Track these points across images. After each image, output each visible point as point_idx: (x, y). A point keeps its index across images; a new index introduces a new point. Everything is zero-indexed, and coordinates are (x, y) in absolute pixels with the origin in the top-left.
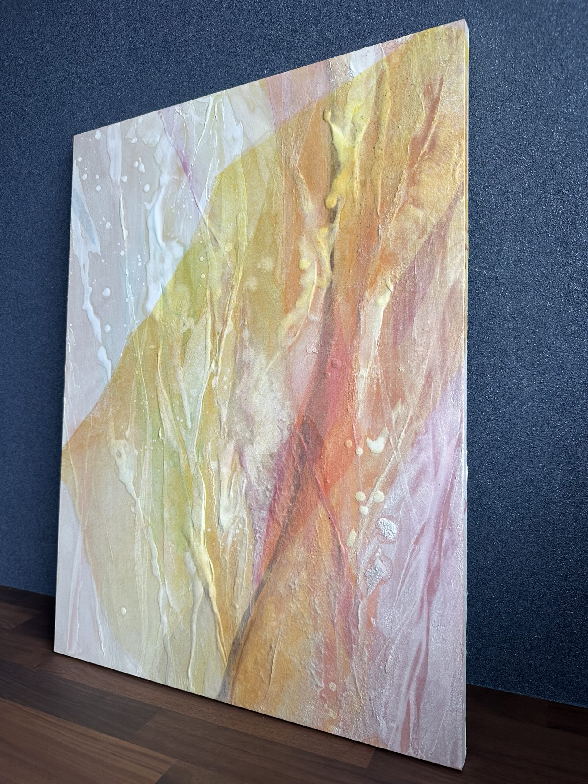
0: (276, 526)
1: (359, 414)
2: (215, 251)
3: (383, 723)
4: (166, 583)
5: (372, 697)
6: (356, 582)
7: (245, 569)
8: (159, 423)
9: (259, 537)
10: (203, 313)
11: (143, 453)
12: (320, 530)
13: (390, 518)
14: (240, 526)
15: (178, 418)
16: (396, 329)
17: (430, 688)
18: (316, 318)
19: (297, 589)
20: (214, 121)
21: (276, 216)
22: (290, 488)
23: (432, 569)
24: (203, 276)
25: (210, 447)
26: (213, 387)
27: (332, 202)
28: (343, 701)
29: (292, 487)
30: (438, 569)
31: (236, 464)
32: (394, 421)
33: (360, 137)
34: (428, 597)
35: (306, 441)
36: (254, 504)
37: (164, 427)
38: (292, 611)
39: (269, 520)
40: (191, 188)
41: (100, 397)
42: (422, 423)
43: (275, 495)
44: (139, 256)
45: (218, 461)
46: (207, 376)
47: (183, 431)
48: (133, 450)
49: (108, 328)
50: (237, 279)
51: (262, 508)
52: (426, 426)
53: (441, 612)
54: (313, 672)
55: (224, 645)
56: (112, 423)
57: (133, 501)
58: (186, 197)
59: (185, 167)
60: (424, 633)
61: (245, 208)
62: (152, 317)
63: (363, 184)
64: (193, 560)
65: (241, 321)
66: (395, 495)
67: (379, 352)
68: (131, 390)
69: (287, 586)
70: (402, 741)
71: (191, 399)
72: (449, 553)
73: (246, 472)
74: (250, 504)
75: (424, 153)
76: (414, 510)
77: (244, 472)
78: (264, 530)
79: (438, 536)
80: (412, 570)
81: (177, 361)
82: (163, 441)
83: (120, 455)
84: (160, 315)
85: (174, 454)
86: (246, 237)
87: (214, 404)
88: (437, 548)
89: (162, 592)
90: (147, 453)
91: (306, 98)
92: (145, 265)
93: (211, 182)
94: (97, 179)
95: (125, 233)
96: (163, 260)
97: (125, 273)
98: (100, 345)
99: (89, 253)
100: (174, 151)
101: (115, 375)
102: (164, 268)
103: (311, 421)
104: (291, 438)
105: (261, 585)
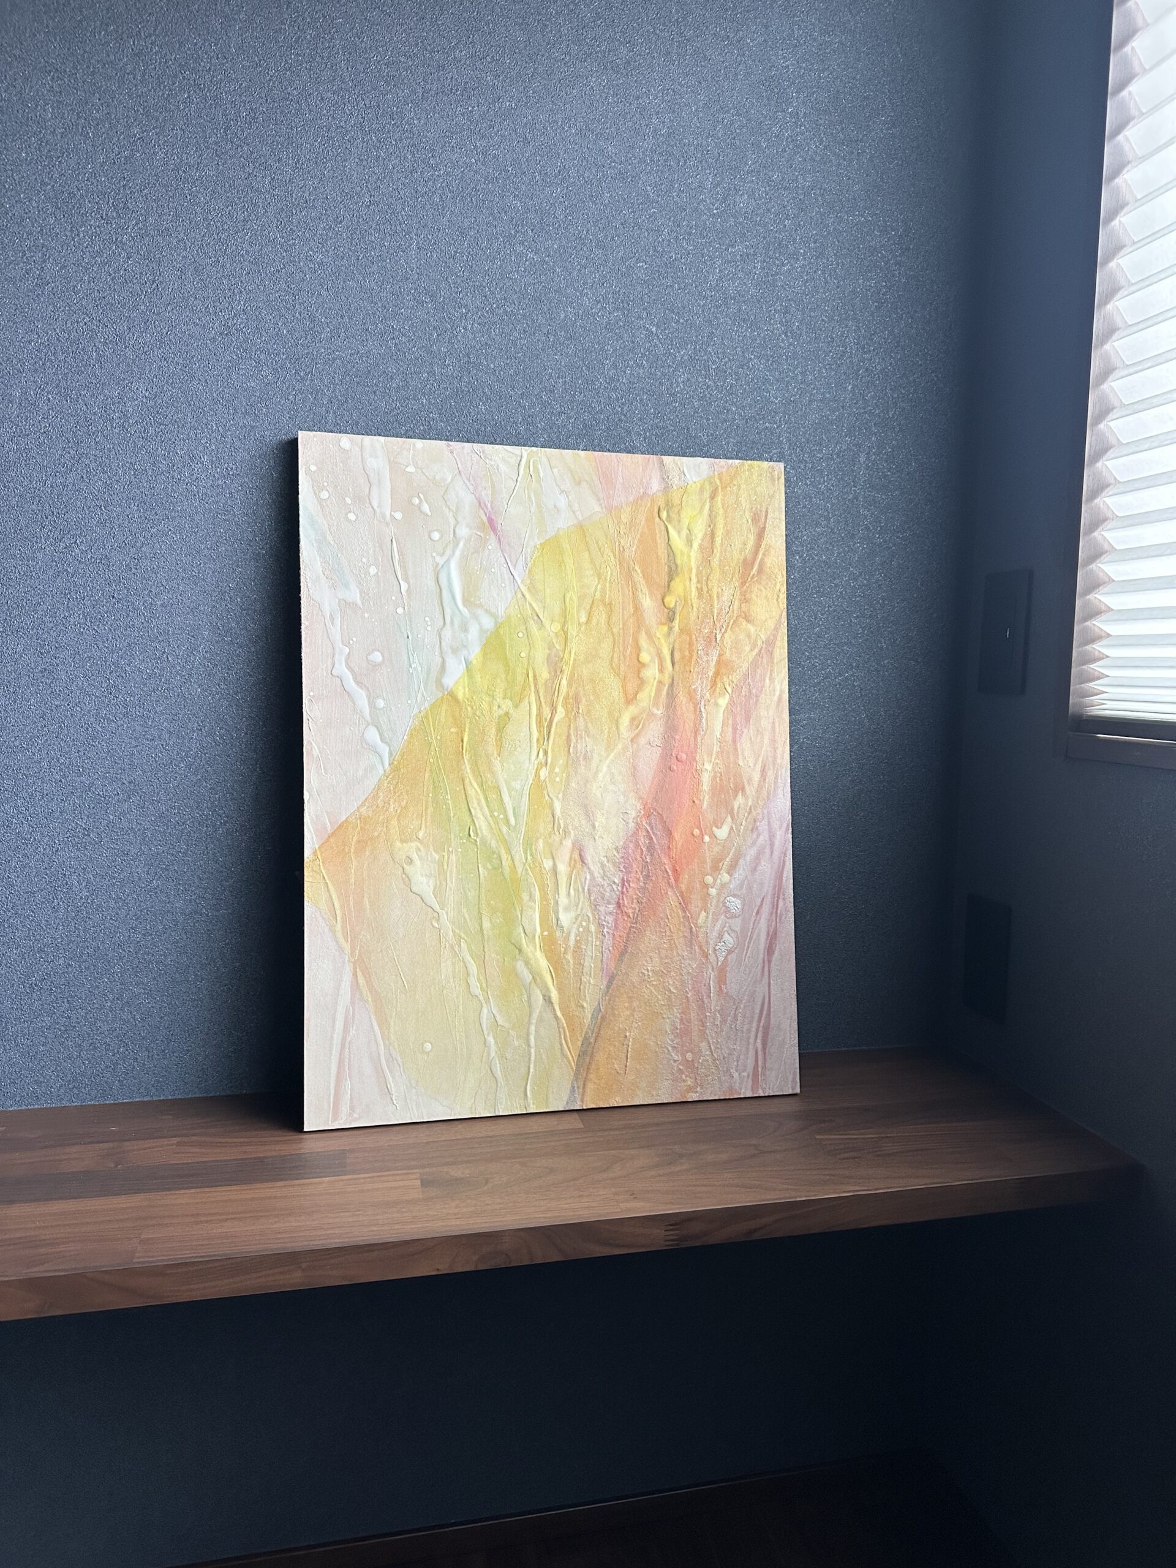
0: (626, 919)
1: (705, 806)
2: (539, 628)
3: (736, 1075)
4: (491, 1000)
6: (707, 957)
7: (592, 965)
8: (469, 821)
9: (607, 932)
10: (525, 697)
11: (446, 857)
12: (671, 915)
13: (734, 896)
14: (584, 924)
15: (496, 814)
16: (735, 729)
17: (772, 1033)
18: (659, 712)
19: (650, 974)
20: (530, 481)
21: (610, 604)
22: (639, 880)
23: (771, 933)
24: (523, 654)
25: (541, 843)
26: (542, 778)
27: (671, 601)
28: (699, 1066)
29: (641, 878)
30: (775, 933)
31: (575, 860)
32: (736, 810)
33: (696, 545)
34: (768, 957)
35: (653, 833)
36: (599, 899)
37: (477, 824)
38: (646, 996)
39: (616, 913)
40: (502, 551)
41: (371, 790)
42: (759, 811)
43: (623, 888)
44: (427, 619)
45: (553, 859)
46: (534, 767)
47: (505, 829)
48: (431, 854)
49: (381, 703)
50: (567, 663)
51: (609, 903)
52: (763, 814)
53: (779, 968)
54: (670, 1049)
55: (571, 1049)
56: (394, 822)
57: (436, 915)
58: (494, 559)
59: (492, 524)
60: (767, 989)
61: (574, 588)
62: (452, 695)
63: (700, 591)
64: (528, 968)
65: (574, 709)
66: (740, 874)
67: (720, 748)
68: (423, 782)
69: (640, 974)
70: (753, 1085)
71: (513, 792)
72: (783, 918)
73: (589, 868)
74: (595, 900)
75: (754, 575)
76: (755, 886)
77: (585, 868)
78: (612, 924)
79: (775, 906)
80: (754, 937)
81: (492, 749)
82: (476, 841)
83: (410, 861)
84: (464, 693)
85: (493, 855)
86: (576, 620)
87: (544, 797)
88: (774, 915)
89: (485, 1011)
90: (453, 857)
91: (640, 489)
92: (438, 630)
93: (529, 550)
94: (348, 504)
95: (404, 587)
96: (465, 629)
98: (369, 724)
99: (340, 600)
100: (475, 500)
101: (395, 763)
102: (467, 639)
103: (658, 813)
104: (637, 830)
105: (611, 979)
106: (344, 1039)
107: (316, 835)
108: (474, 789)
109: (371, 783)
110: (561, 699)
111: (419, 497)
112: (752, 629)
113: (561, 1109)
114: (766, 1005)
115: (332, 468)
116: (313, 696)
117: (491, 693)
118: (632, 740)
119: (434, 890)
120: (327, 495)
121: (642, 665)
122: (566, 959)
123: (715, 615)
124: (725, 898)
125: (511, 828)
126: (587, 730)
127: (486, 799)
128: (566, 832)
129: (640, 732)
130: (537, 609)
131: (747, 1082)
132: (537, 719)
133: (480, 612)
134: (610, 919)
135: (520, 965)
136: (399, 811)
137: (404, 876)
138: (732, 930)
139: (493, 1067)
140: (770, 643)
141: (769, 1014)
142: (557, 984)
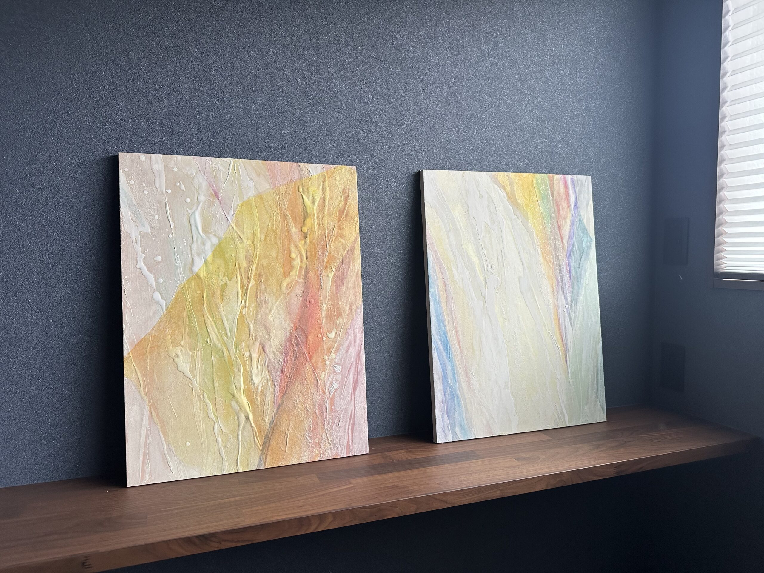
0: (286, 378)
1: (323, 323)
2: (241, 243)
3: (339, 447)
4: (219, 420)
5: (334, 438)
6: (325, 393)
7: (270, 401)
8: (207, 335)
9: (277, 385)
10: (234, 275)
11: (195, 353)
12: (308, 375)
13: (338, 364)
14: (265, 381)
15: (221, 331)
16: (337, 287)
17: (356, 426)
18: (301, 281)
19: (298, 403)
20: (235, 174)
21: (276, 231)
24: (233, 255)
25: (244, 345)
26: (244, 313)
27: (305, 229)
28: (322, 445)
29: (293, 358)
30: (357, 380)
32: (338, 325)
34: (354, 392)
35: (299, 337)
36: (273, 369)
37: (211, 336)
38: (296, 413)
39: (281, 375)
40: (222, 207)
41: (156, 322)
42: (349, 325)
43: (284, 363)
44: (184, 239)
45: (250, 351)
46: (239, 308)
47: (225, 339)
48: (188, 352)
49: (161, 280)
50: (255, 259)
51: (277, 371)
52: (350, 326)
53: (359, 396)
55: (259, 441)
56: (169, 337)
57: (190, 381)
58: (218, 211)
59: (216, 195)
60: (353, 406)
61: (258, 224)
62: (198, 276)
63: (319, 224)
64: (237, 404)
65: (259, 280)
66: (340, 355)
67: (330, 296)
68: (183, 318)
69: (293, 403)
70: (347, 451)
71: (229, 321)
72: (361, 373)
73: (267, 355)
74: (271, 370)
75: (344, 217)
76: (347, 359)
77: (266, 355)
79: (357, 368)
80: (347, 383)
81: (218, 300)
82: (210, 345)
83: (177, 356)
84: (204, 275)
85: (219, 351)
86: (259, 239)
87: (245, 322)
88: (356, 372)
89: (216, 425)
90: (199, 353)
91: (289, 178)
92: (190, 245)
93: (235, 207)
94: (144, 186)
95: (172, 225)
96: (204, 244)
97: (173, 248)
98: (155, 291)
99: (140, 232)
100: (208, 183)
101: (169, 309)
102: (205, 249)
103: (301, 327)
104: (291, 336)
105: (279, 406)
106: (146, 443)
107: (129, 345)
108: (209, 320)
109: (156, 320)
110: (253, 276)
111: (179, 182)
112: (343, 241)
113: (255, 469)
114: (353, 414)
115: (136, 170)
116: (127, 279)
117: (217, 274)
118: (288, 294)
119: (190, 369)
120: (134, 182)
121: (292, 259)
122: (256, 399)
123: (326, 235)
124: (333, 366)
125: (228, 338)
126: (265, 290)
127: (216, 324)
128: (256, 338)
129: (292, 290)
130: (239, 233)
131: (344, 450)
132: (240, 286)
133: (211, 235)
134: (278, 379)
135: (233, 403)
136: (171, 332)
137: (174, 363)
138: (337, 380)
139: (220, 452)
140: (352, 248)
141: (354, 418)
142: (252, 411)
